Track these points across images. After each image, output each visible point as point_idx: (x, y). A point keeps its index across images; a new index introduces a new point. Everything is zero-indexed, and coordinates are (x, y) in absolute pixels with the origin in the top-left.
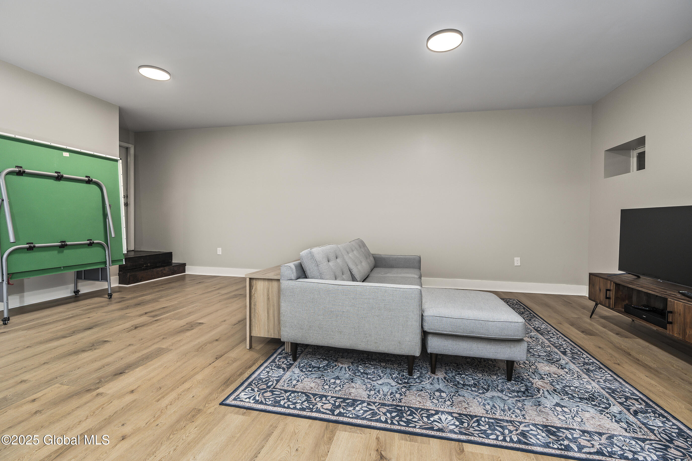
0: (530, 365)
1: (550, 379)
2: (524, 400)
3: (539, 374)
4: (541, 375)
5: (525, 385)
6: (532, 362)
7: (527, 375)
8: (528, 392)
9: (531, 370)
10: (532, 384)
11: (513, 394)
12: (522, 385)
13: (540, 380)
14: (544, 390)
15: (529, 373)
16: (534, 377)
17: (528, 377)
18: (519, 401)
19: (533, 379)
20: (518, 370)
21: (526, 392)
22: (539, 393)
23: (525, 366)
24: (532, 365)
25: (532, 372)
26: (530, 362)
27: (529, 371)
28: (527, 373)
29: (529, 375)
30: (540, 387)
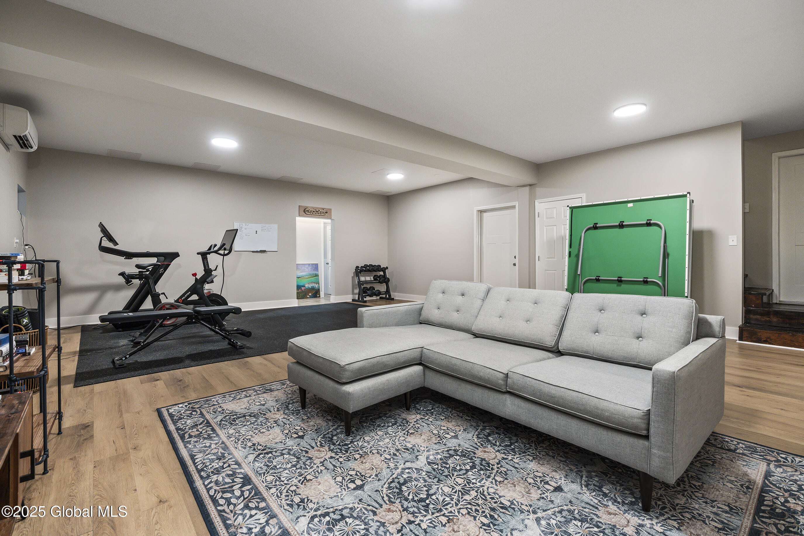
0: (290, 432)
1: (269, 424)
2: (288, 399)
3: (279, 425)
4: (278, 425)
5: (289, 409)
6: (289, 438)
7: (290, 420)
8: (286, 405)
9: (288, 426)
10: (284, 413)
11: (296, 400)
12: (292, 409)
13: (277, 419)
14: (274, 412)
15: (289, 422)
16: (284, 420)
17: (289, 418)
18: (290, 398)
19: (284, 418)
20: (300, 422)
21: (287, 404)
22: (277, 408)
23: (294, 429)
24: (288, 434)
25: (286, 424)
26: (291, 437)
27: (289, 425)
28: (291, 421)
29: (289, 419)
30: (277, 413)
